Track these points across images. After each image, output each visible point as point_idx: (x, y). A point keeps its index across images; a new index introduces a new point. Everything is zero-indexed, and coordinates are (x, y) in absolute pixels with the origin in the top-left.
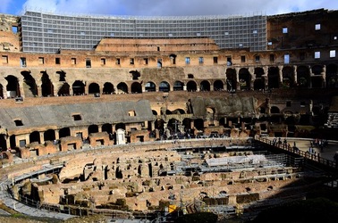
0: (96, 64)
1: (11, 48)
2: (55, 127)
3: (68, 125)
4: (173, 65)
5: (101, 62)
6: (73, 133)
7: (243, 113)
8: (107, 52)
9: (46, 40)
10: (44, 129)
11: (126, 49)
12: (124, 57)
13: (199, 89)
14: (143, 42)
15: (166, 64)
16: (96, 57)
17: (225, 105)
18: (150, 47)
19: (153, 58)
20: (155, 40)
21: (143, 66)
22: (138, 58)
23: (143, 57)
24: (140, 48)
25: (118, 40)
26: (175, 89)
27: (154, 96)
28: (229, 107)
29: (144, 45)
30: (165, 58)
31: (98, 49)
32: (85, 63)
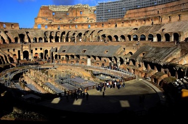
0: (119, 25)
1: (93, 20)
2: (73, 54)
3: (78, 54)
5: (121, 24)
6: (81, 57)
8: (130, 18)
9: (105, 15)
10: (70, 54)
11: (140, 15)
12: (133, 21)
13: (162, 40)
14: (149, 9)
15: (156, 22)
16: (119, 22)
17: (153, 52)
18: (153, 12)
19: (148, 19)
20: (156, 6)
21: (143, 25)
22: (140, 20)
23: (143, 19)
24: (147, 13)
25: (135, 10)
26: (149, 39)
27: (132, 44)
28: (153, 54)
29: (150, 11)
30: (156, 18)
31: (125, 17)
32: (114, 25)
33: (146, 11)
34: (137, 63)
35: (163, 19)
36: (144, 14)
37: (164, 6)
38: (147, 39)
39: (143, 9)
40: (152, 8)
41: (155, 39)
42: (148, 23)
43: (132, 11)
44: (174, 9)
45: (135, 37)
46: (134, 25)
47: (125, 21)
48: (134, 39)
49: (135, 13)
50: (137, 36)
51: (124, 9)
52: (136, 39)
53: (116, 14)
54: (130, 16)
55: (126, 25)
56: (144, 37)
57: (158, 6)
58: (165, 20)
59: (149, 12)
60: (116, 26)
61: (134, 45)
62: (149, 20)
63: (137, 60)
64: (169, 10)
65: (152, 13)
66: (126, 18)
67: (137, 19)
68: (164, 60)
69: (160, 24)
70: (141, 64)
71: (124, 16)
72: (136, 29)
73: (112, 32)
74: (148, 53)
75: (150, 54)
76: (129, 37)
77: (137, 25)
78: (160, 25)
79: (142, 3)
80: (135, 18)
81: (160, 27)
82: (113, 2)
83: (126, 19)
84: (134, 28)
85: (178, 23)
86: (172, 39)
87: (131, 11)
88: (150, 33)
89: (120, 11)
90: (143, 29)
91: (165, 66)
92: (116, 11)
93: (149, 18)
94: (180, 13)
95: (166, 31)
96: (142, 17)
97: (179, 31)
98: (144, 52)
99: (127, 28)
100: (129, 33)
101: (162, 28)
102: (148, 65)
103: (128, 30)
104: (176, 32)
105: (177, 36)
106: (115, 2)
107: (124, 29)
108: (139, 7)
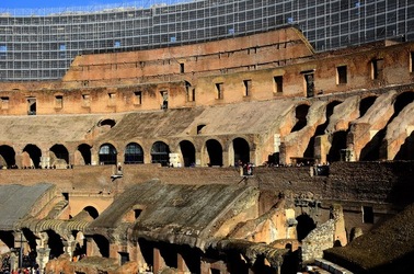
0: (45, 108)
4: (189, 105)
5: (54, 103)
7: (177, 231)
8: (85, 82)
11: (121, 73)
12: (97, 92)
13: (198, 162)
14: (152, 55)
15: (177, 101)
16: (46, 94)
17: (170, 204)
18: (167, 66)
19: (151, 90)
20: (176, 49)
21: (132, 109)
22: (123, 92)
23: (131, 88)
24: (146, 68)
25: (105, 56)
26: (155, 158)
27: (94, 176)
28: (172, 210)
29: (155, 62)
30: (175, 88)
31: (68, 77)
32: (26, 107)
33: (142, 63)
34: (116, 247)
35: (199, 91)
36: (137, 72)
37: (198, 50)
38: (148, 159)
39: (133, 56)
40: (164, 54)
41: (176, 159)
42: (151, 104)
43: (94, 59)
44: (231, 62)
45: (106, 151)
46: (101, 108)
47: (68, 93)
48: (102, 158)
49: (103, 66)
50: (112, 147)
51: (63, 49)
52: (108, 159)
53: (34, 64)
54: (86, 75)
55: (71, 107)
56: (138, 152)
57: (182, 48)
58: (205, 96)
59: (153, 67)
60: (33, 108)
61: (103, 180)
62: (152, 94)
63: (116, 236)
64: (215, 65)
65: (163, 69)
66: (70, 81)
67: (111, 87)
68: (208, 230)
69: (189, 109)
70: (130, 250)
71: (63, 73)
72: (111, 122)
73: (14, 130)
74: (151, 207)
75: (160, 212)
76: (85, 150)
77: (114, 108)
78: (189, 112)
79: (130, 33)
80: (103, 85)
81: (191, 119)
82: (20, 20)
83: (74, 86)
84: (103, 118)
85: (245, 108)
86: (230, 157)
87: (91, 57)
88: (157, 137)
89: (47, 55)
90: (133, 122)
91: (212, 254)
92: (34, 55)
93: (155, 86)
94: (247, 77)
95: (210, 133)
96: (129, 83)
97: (250, 131)
98: (138, 207)
99: (77, 119)
100: (82, 139)
101: (198, 121)
102: (157, 252)
103: (80, 125)
104: (241, 134)
105: (243, 148)
106: (28, 20)
107: (64, 123)
108: (117, 46)
